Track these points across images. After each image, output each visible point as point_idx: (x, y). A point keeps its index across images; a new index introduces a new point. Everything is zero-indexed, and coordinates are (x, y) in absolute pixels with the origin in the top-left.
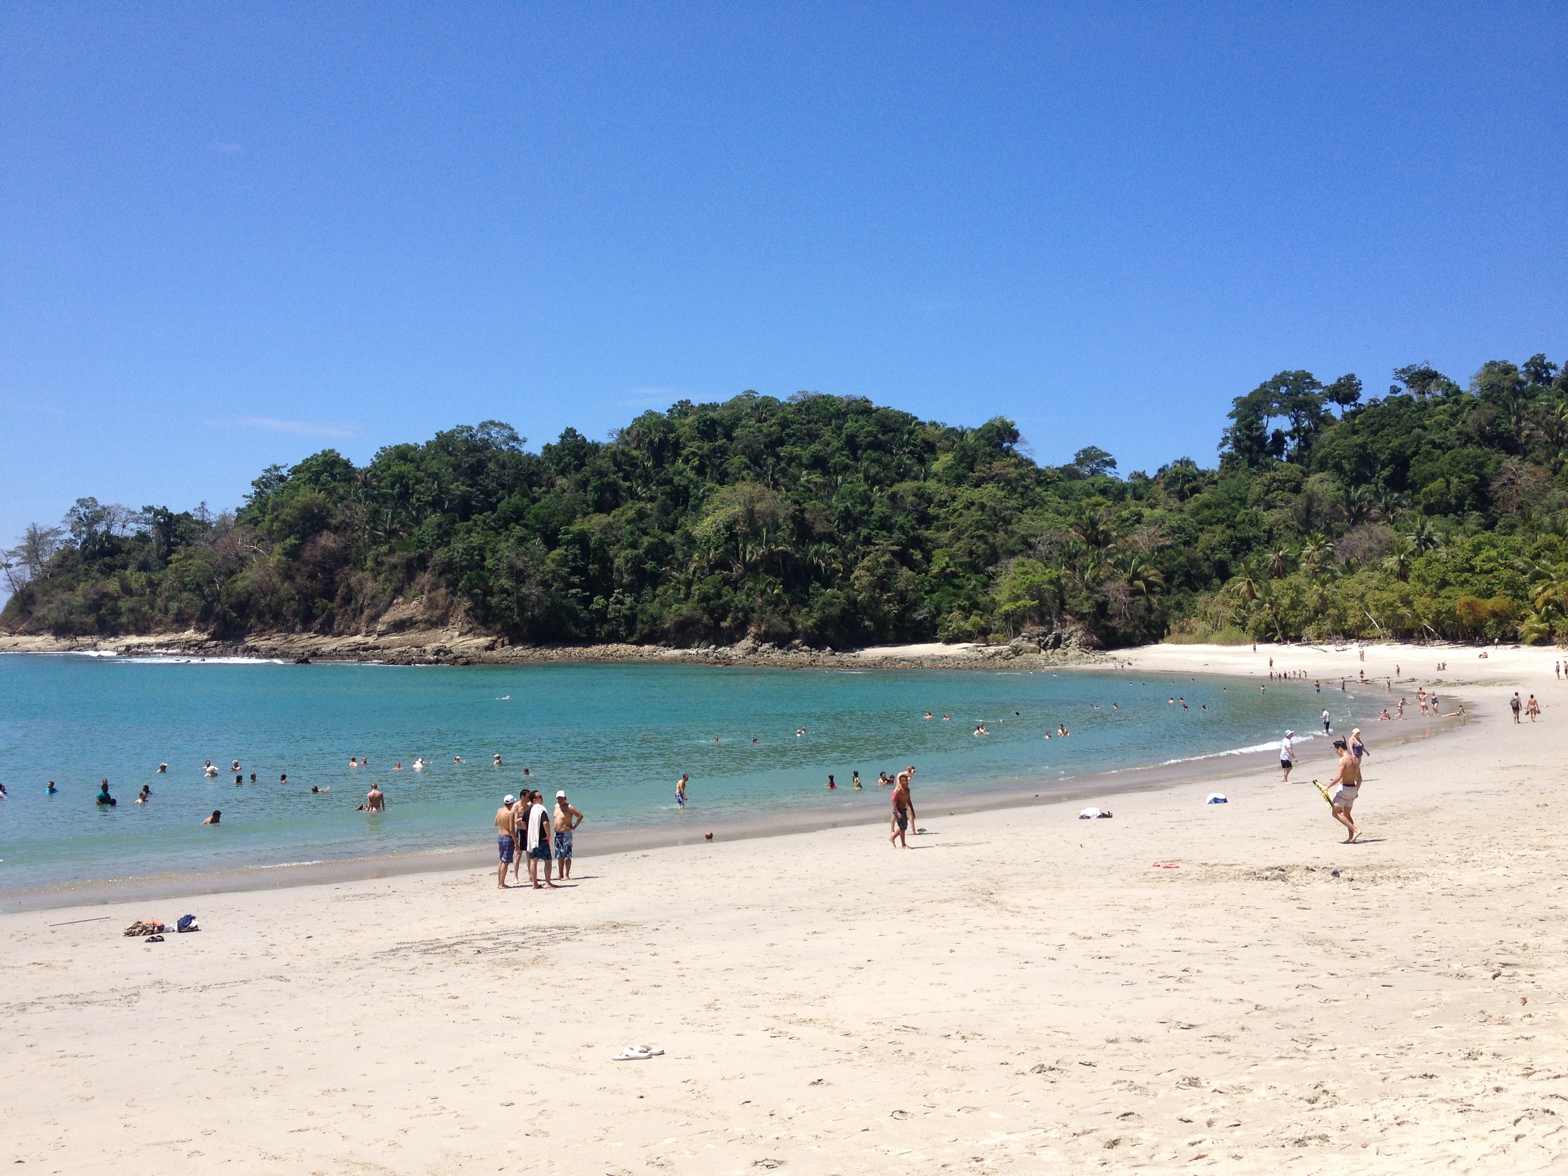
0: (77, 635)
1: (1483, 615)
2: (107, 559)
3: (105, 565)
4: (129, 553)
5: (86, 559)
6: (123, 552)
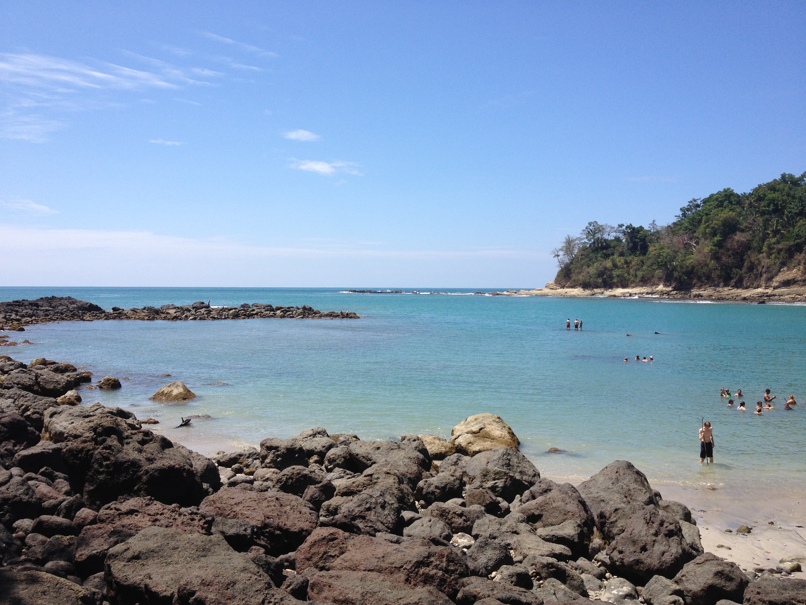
0: (593, 288)
2: (604, 251)
3: (604, 254)
4: (614, 248)
5: (593, 251)
6: (611, 247)
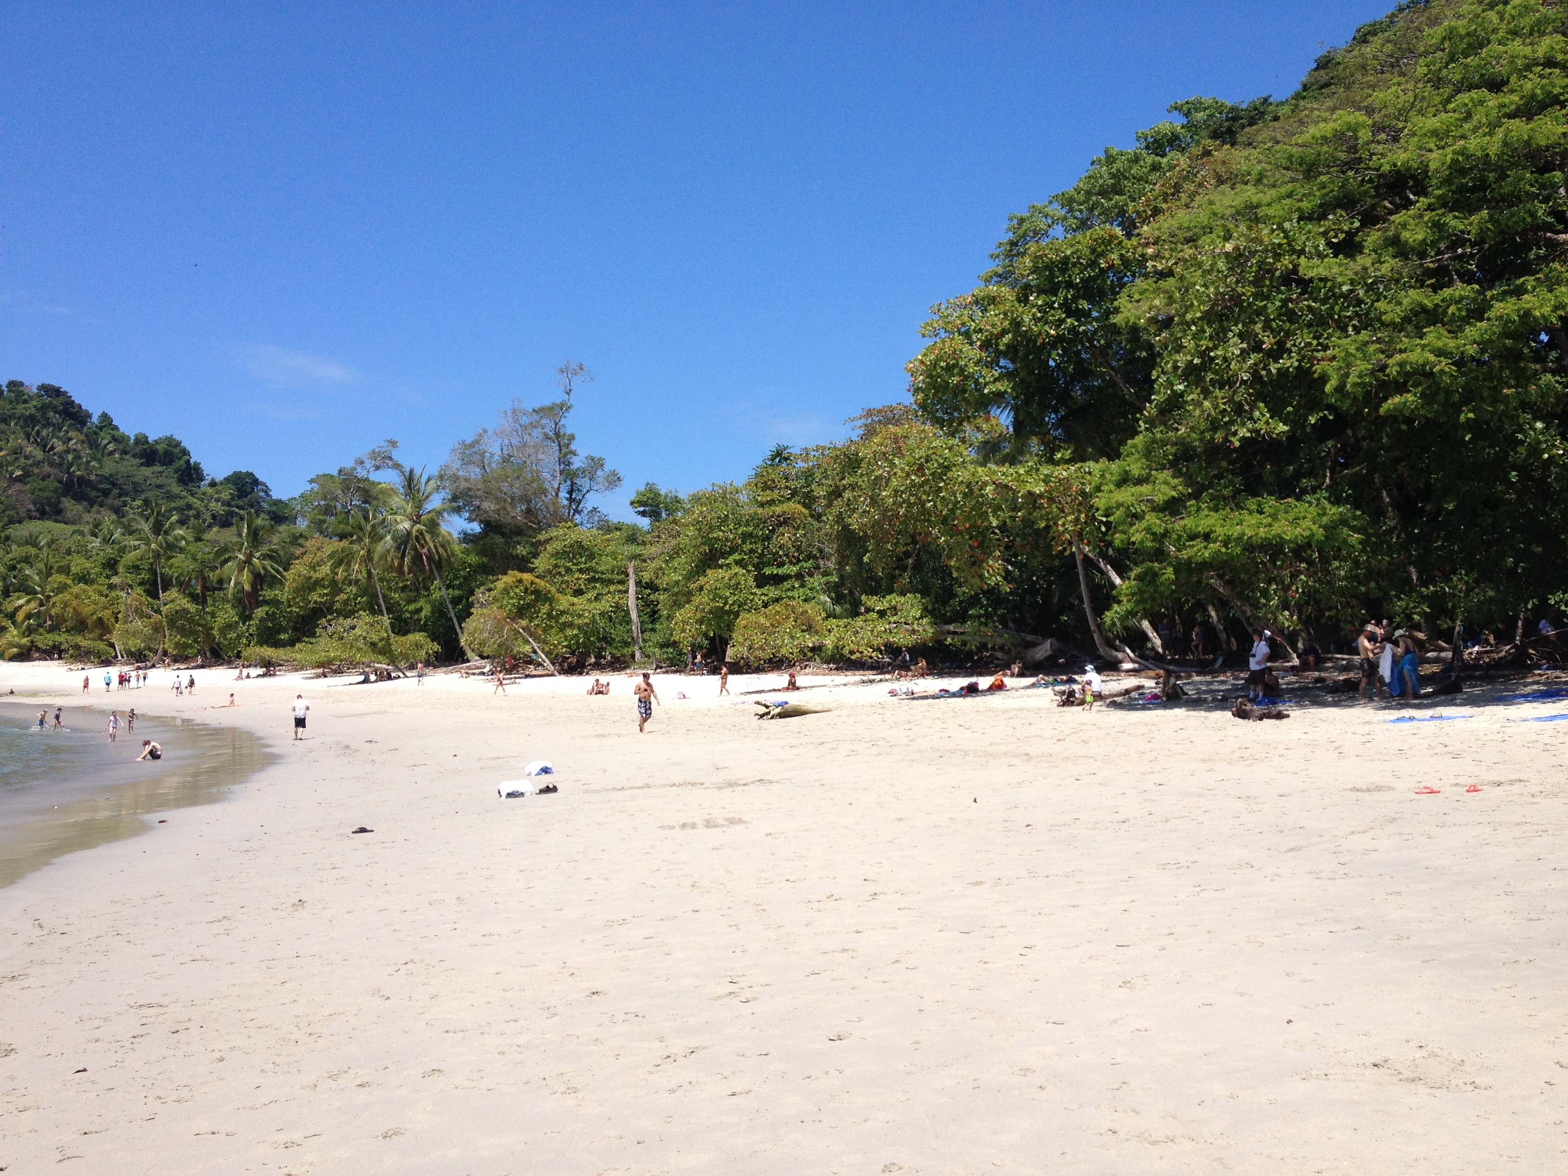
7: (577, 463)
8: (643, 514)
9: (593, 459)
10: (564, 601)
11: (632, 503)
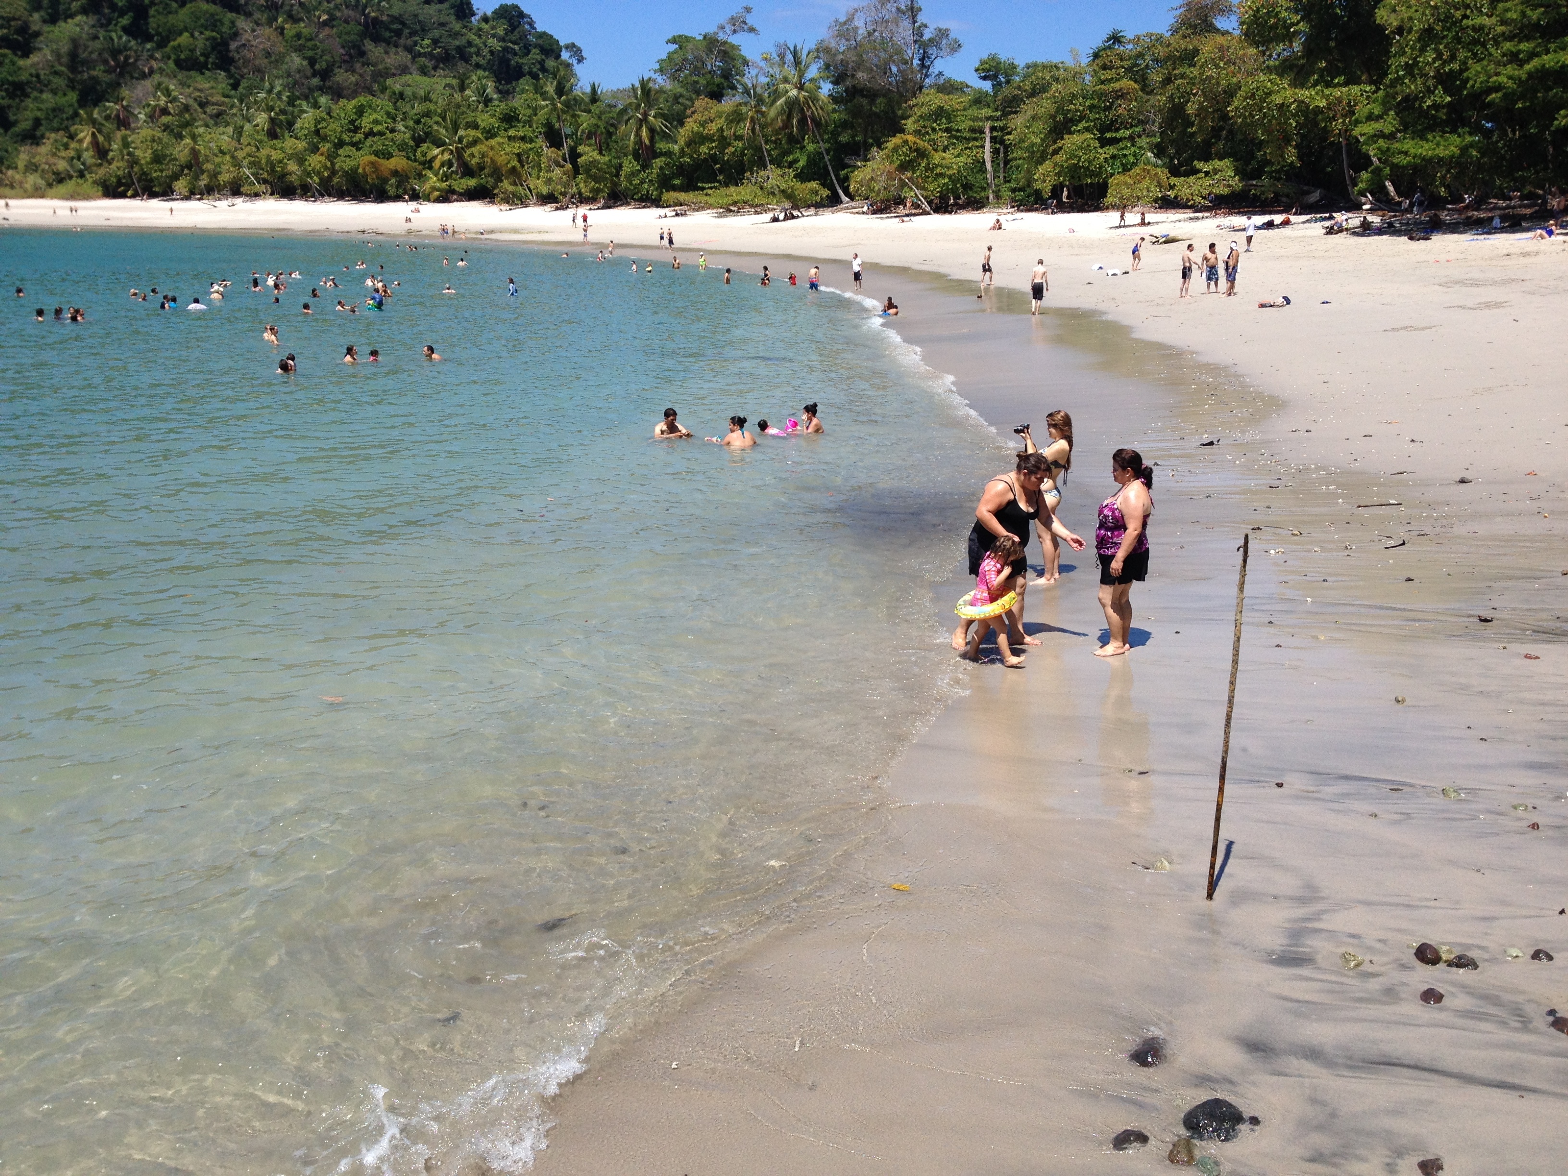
1: (386, 174)
7: (927, 35)
8: (985, 78)
9: (940, 30)
10: (937, 158)
11: (977, 70)
